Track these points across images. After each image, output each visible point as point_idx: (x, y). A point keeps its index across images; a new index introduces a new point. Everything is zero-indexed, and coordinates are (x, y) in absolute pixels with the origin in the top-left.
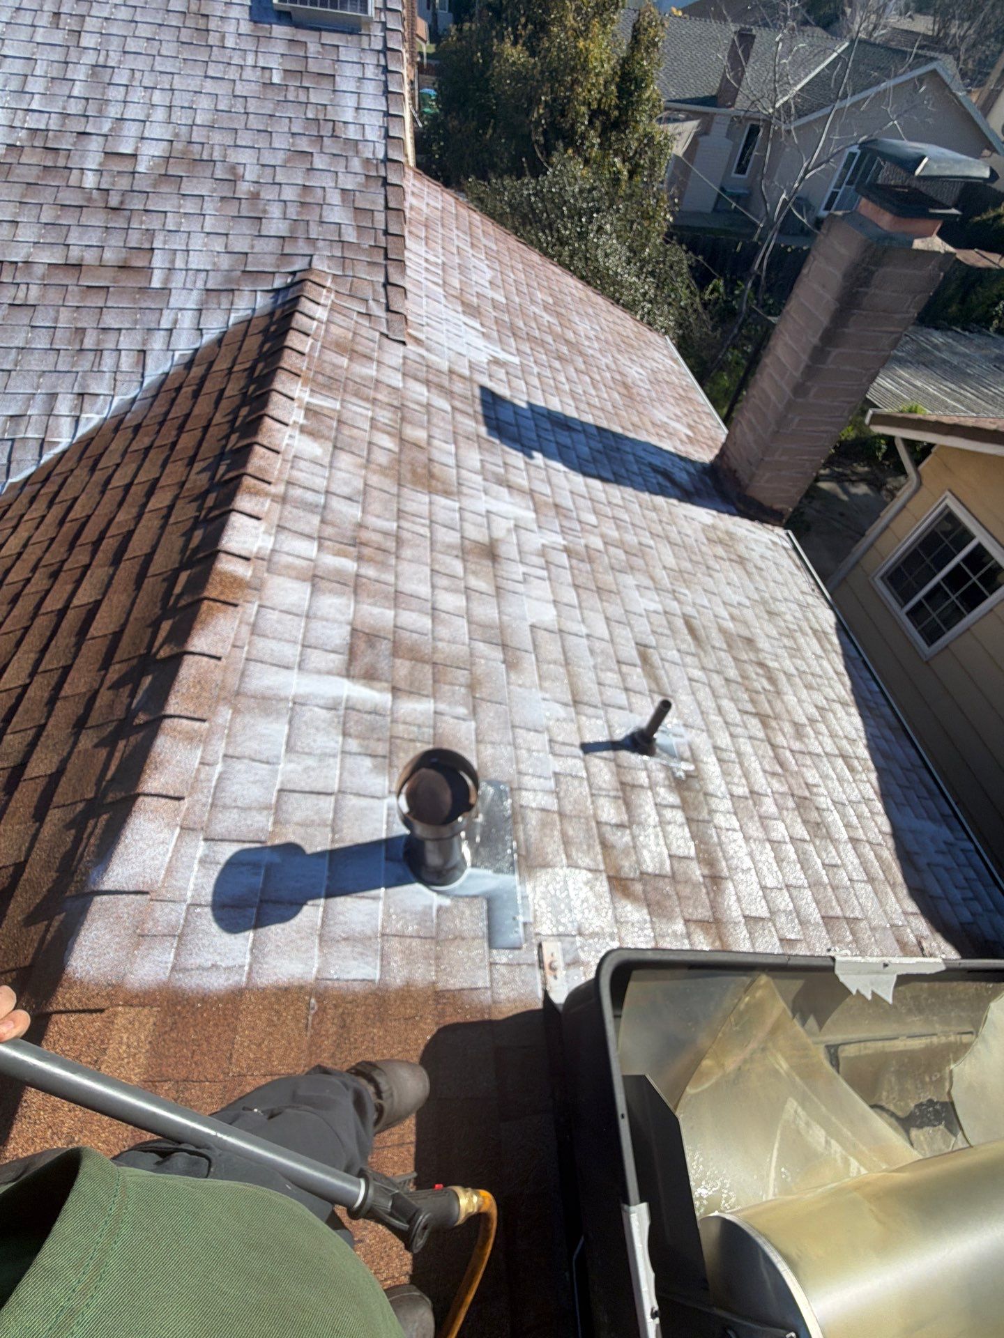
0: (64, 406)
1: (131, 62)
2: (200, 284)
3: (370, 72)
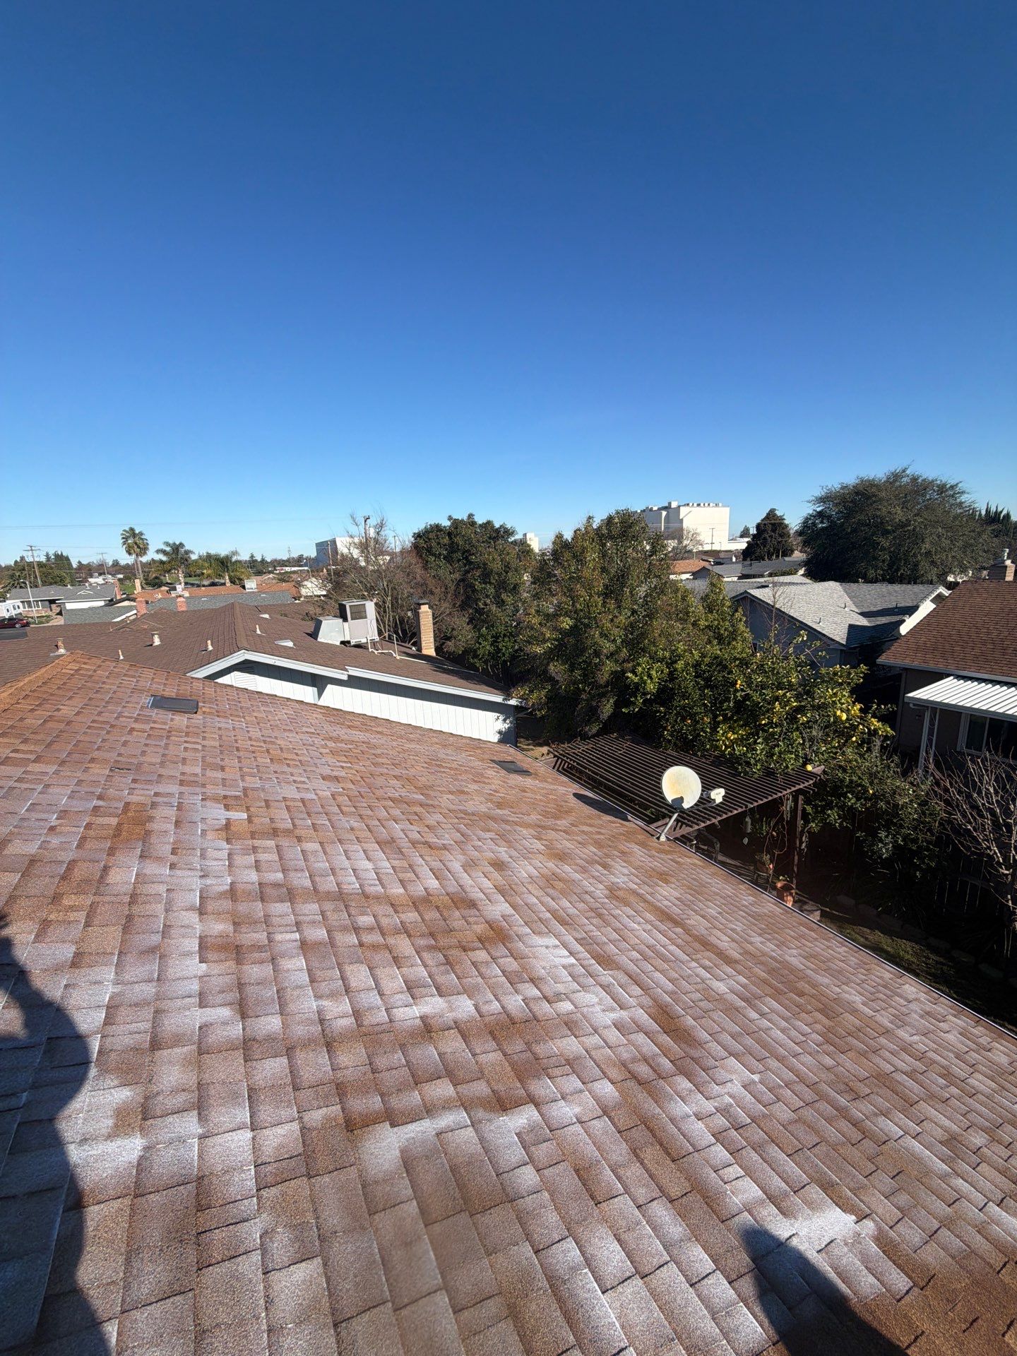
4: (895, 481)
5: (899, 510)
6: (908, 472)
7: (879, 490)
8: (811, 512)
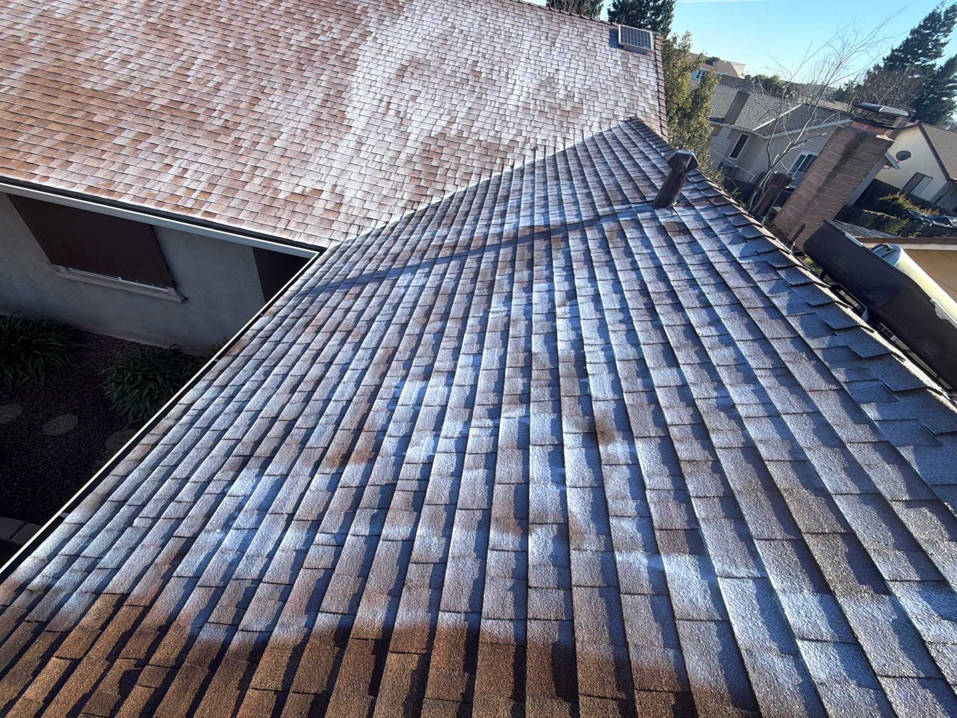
0: (559, 139)
1: (570, 52)
2: (599, 116)
3: (651, 66)
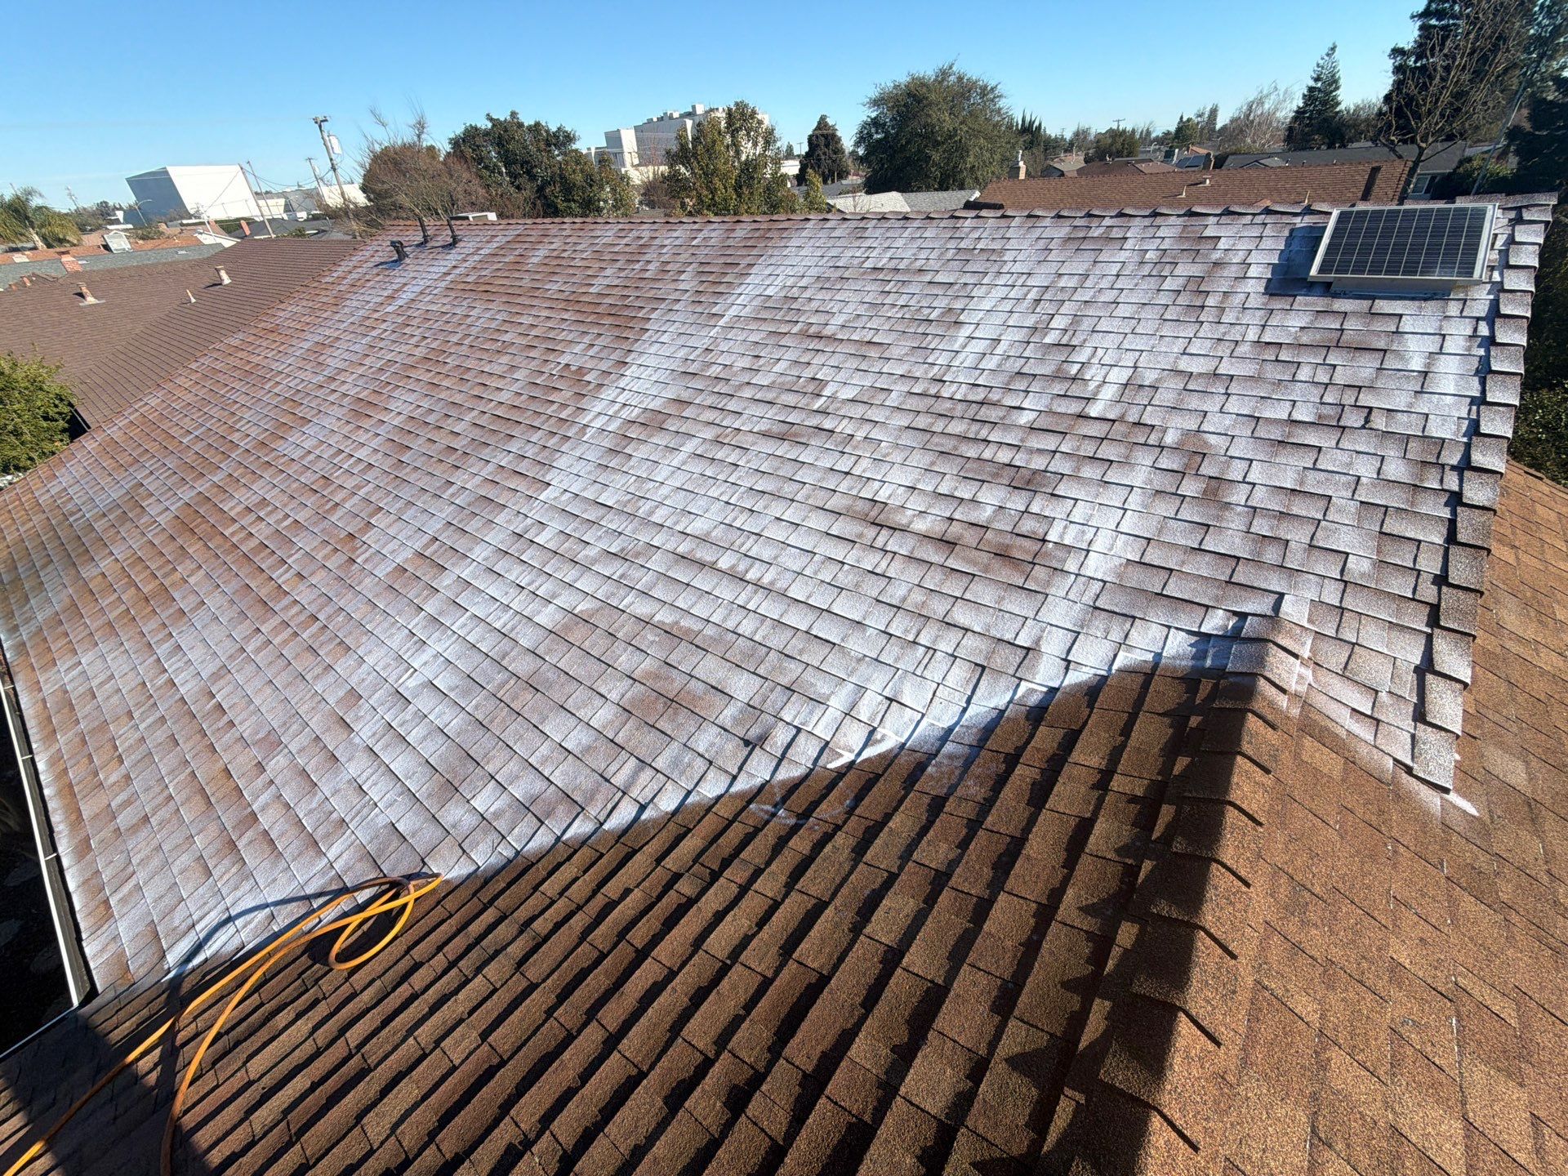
0: (866, 708)
2: (1088, 599)
3: (1456, 345)
4: (943, 80)
5: (946, 116)
6: (954, 69)
7: (929, 91)
8: (865, 119)
